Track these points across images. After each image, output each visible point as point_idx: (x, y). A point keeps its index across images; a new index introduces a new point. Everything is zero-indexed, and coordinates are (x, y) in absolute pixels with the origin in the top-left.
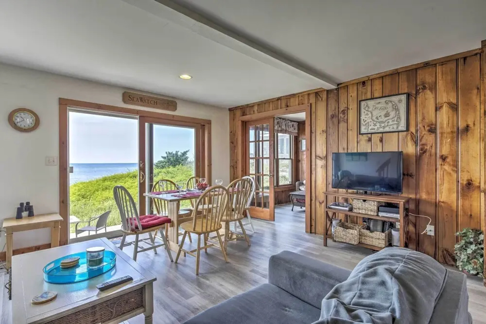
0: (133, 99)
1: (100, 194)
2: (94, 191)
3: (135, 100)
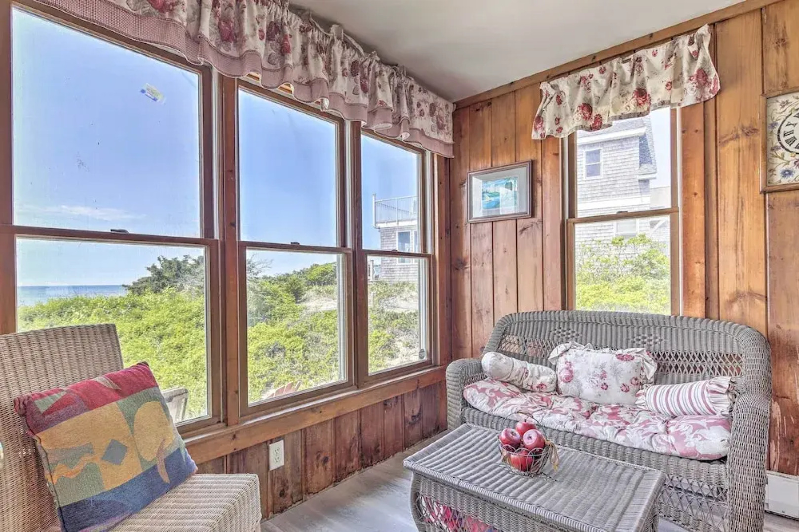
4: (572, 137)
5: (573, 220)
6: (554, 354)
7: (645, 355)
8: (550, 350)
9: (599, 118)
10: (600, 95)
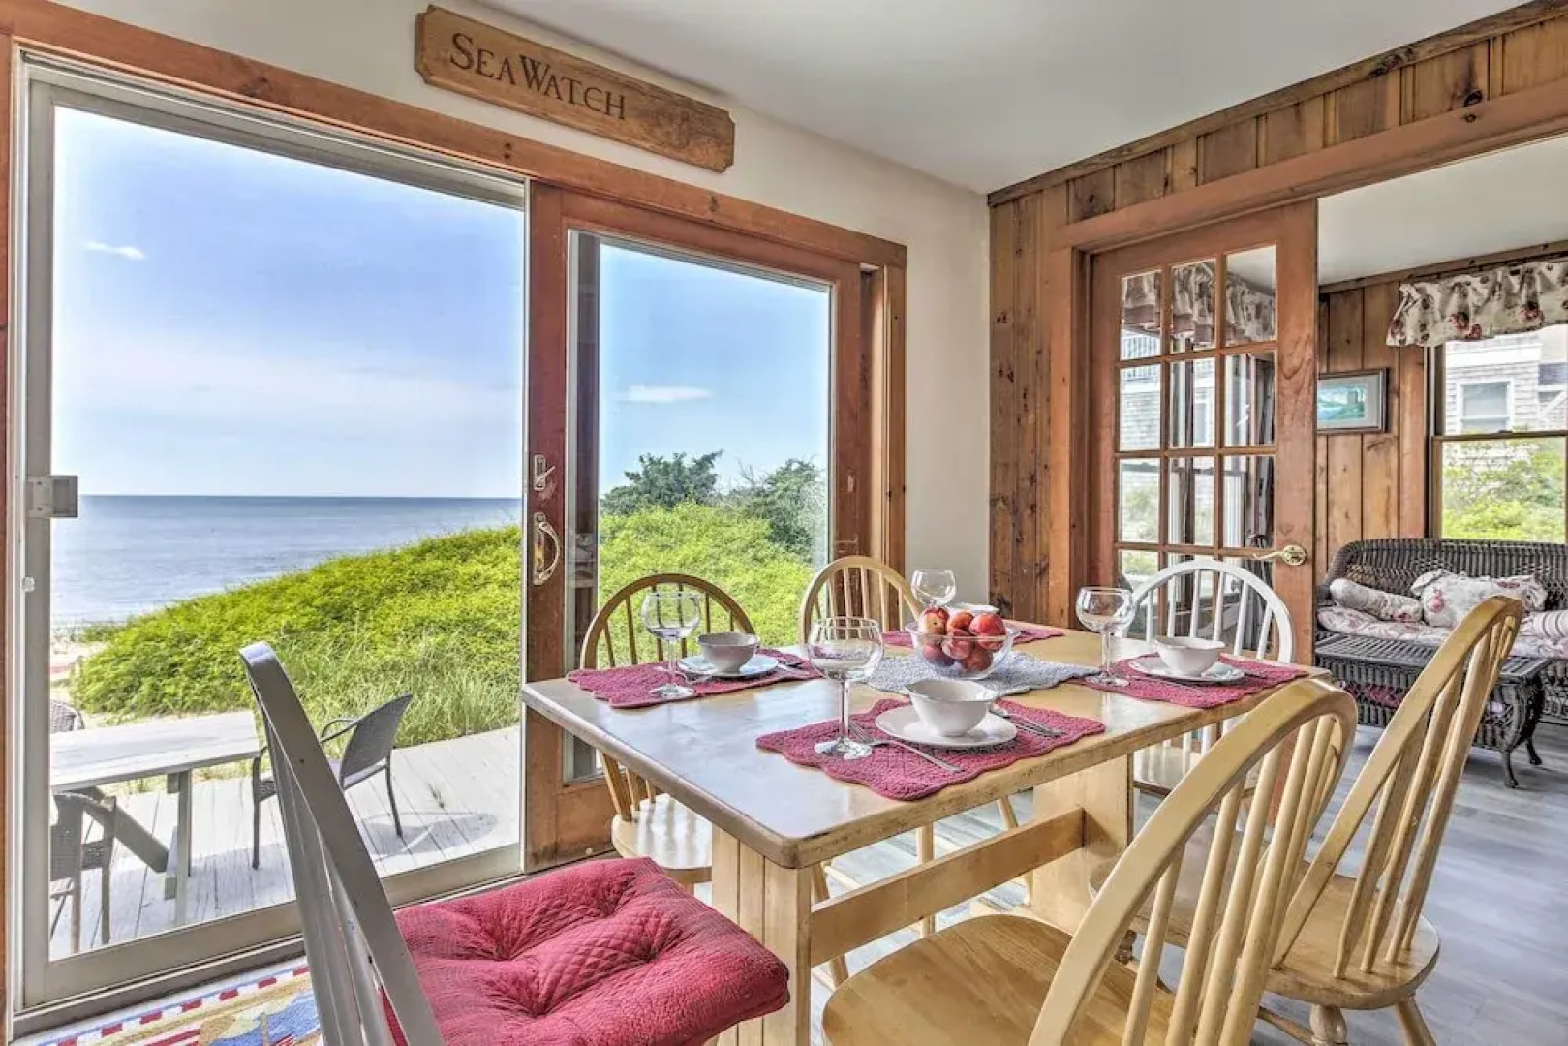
0: (480, 63)
1: (397, 608)
2: (381, 595)
3: (493, 66)
4: (1440, 349)
5: (1439, 437)
6: (1418, 583)
7: (1533, 583)
8: (1411, 580)
9: (1477, 328)
10: (1480, 304)
